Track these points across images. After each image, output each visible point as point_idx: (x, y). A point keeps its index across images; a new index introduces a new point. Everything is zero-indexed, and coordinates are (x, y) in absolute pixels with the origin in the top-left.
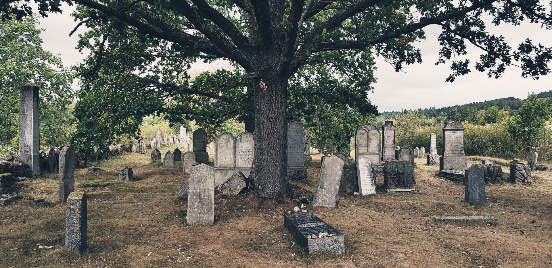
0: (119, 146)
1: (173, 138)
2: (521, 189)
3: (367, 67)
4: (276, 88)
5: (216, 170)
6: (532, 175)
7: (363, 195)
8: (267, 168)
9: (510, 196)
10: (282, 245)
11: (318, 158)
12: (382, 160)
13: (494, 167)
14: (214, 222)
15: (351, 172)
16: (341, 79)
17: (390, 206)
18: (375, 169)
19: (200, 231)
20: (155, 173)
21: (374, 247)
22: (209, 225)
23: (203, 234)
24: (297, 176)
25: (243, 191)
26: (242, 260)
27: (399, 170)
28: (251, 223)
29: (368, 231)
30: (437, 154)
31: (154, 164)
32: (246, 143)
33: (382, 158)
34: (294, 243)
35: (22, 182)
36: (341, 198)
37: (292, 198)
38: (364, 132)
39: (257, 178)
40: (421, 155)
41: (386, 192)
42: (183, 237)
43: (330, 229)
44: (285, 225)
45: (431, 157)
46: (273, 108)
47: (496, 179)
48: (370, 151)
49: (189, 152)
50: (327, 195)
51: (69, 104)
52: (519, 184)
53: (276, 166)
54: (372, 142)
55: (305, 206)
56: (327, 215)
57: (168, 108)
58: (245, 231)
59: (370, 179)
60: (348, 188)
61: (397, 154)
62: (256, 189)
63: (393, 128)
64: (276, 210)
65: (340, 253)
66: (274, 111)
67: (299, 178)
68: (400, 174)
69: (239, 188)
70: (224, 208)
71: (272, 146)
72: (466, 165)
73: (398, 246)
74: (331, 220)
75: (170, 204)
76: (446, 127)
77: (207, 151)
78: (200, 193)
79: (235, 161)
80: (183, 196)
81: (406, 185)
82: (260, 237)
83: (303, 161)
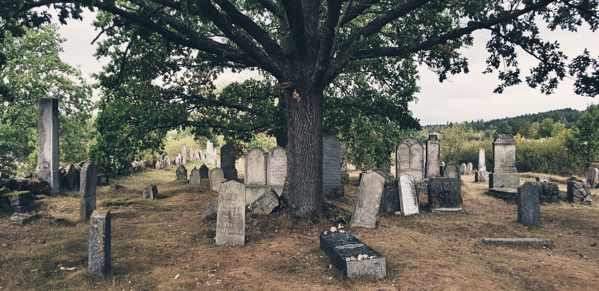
0: (142, 162)
1: (199, 153)
2: (580, 209)
3: (409, 75)
4: (311, 99)
5: (247, 187)
6: (592, 194)
7: (405, 215)
8: (301, 185)
9: (567, 216)
10: (318, 268)
11: (356, 175)
12: (425, 177)
13: (549, 184)
14: (245, 243)
15: (392, 190)
16: (381, 90)
17: (435, 227)
18: (419, 187)
19: (230, 253)
20: (181, 191)
21: (418, 270)
22: (239, 247)
23: (234, 255)
24: (333, 194)
25: (276, 210)
26: (276, 284)
27: (445, 187)
28: (284, 245)
29: (411, 253)
30: (486, 170)
31: (179, 181)
32: (278, 158)
33: (425, 175)
34: (331, 266)
35: (41, 200)
36: (381, 218)
37: (328, 218)
38: (405, 146)
39: (291, 197)
40: (469, 172)
41: (431, 211)
42: (212, 258)
43: (370, 251)
44: (321, 246)
45: (479, 174)
46: (307, 121)
47: (551, 197)
48: (413, 168)
49: (217, 169)
50: (366, 214)
51: (89, 118)
52: (577, 203)
53: (311, 183)
54: (415, 157)
55: (343, 227)
56: (366, 236)
57: (194, 121)
58: (278, 253)
59: (413, 198)
60: (388, 207)
61: (442, 171)
62: (289, 208)
63: (437, 142)
64: (311, 231)
65: (381, 276)
66: (309, 124)
67: (335, 196)
68: (445, 192)
69: (271, 208)
70: (255, 228)
71: (307, 162)
72: (519, 183)
73: (444, 270)
74: (371, 241)
75: (198, 223)
76: (497, 141)
77: (236, 168)
78: (229, 212)
79: (266, 178)
80: (212, 215)
81: (452, 204)
82: (295, 260)
83: (339, 178)
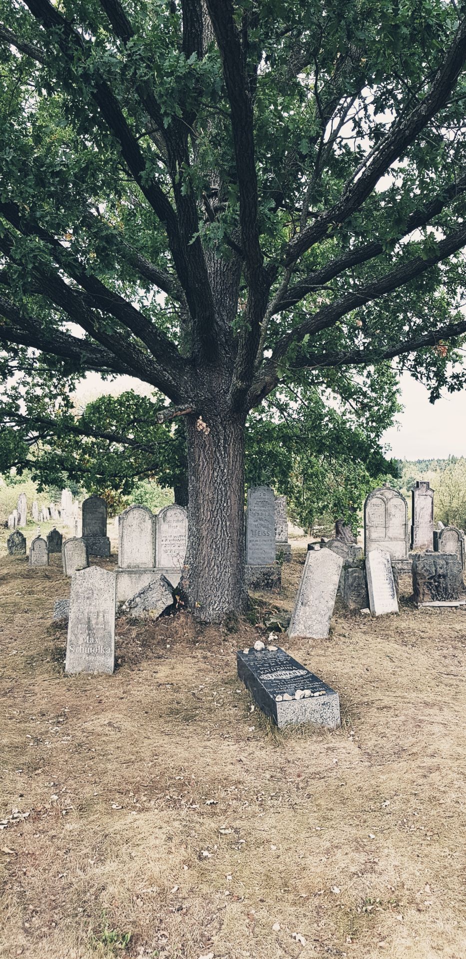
1: (49, 509)
4: (225, 431)
5: (122, 572)
7: (377, 615)
8: (209, 571)
10: (233, 711)
11: (303, 544)
12: (411, 548)
14: (115, 670)
15: (357, 574)
16: (343, 409)
17: (422, 634)
18: (399, 566)
19: (88, 687)
20: (14, 576)
21: (392, 712)
22: (104, 676)
23: (94, 692)
24: (263, 581)
25: (168, 610)
26: (161, 742)
27: (439, 569)
28: (179, 671)
29: (383, 681)
31: (12, 558)
32: (175, 524)
33: (411, 545)
34: (253, 707)
36: (339, 621)
37: (253, 622)
38: (379, 501)
39: (193, 589)
41: (417, 607)
42: (57, 698)
43: (314, 682)
44: (238, 673)
46: (220, 467)
48: (391, 535)
49: (75, 539)
50: (314, 617)
53: (225, 567)
54: (394, 519)
55: (276, 637)
56: (312, 653)
57: (38, 460)
58: (168, 686)
59: (389, 586)
60: (350, 601)
61: (436, 540)
62: (190, 608)
63: (430, 492)
64: (225, 645)
65: (332, 725)
66: (222, 471)
67: (267, 585)
68: (440, 576)
69: (161, 607)
70: (134, 641)
71: (219, 533)
73: (431, 711)
74: (319, 662)
75: (37, 635)
77: (108, 535)
78: (89, 618)
79: (155, 557)
80: (61, 621)
81: (450, 595)
82: (195, 697)
83: (273, 555)
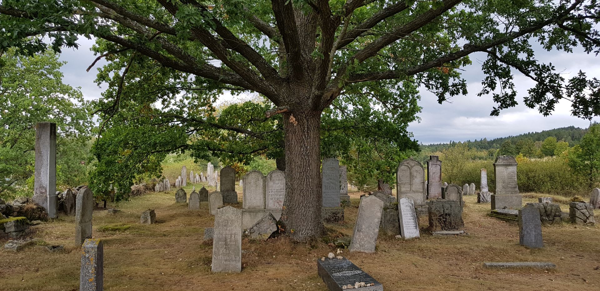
0: (141, 185)
1: (200, 176)
2: (583, 231)
3: (410, 96)
4: (308, 123)
5: (245, 211)
6: (595, 214)
7: (406, 239)
8: (299, 210)
9: (570, 238)
11: (357, 196)
12: (427, 198)
13: (552, 206)
14: (242, 270)
15: (392, 213)
17: (435, 251)
18: (419, 209)
19: (226, 280)
20: (179, 215)
22: (235, 274)
23: (229, 283)
24: (333, 218)
25: (274, 235)
27: (445, 210)
28: (281, 271)
29: (411, 279)
30: (489, 191)
31: (178, 204)
32: (277, 182)
33: (427, 196)
35: (37, 226)
36: (382, 242)
37: (327, 243)
38: (406, 168)
39: (289, 221)
40: (471, 192)
41: (432, 234)
42: (207, 286)
43: (367, 278)
44: (318, 273)
45: (481, 195)
46: (305, 145)
47: (554, 219)
48: (414, 190)
49: (216, 192)
50: (365, 239)
51: (88, 140)
52: (580, 224)
53: (309, 207)
54: (416, 179)
55: (341, 252)
56: (365, 262)
57: (193, 144)
58: (275, 280)
59: (413, 221)
60: (388, 230)
61: (443, 191)
62: (287, 233)
63: (439, 163)
64: (309, 256)
66: (306, 147)
67: (335, 220)
68: (446, 214)
69: (270, 233)
70: (253, 253)
71: (305, 186)
72: (521, 204)
74: (370, 267)
75: (194, 249)
76: (497, 162)
77: (236, 191)
78: (226, 238)
79: (265, 202)
80: (208, 241)
81: (453, 227)
82: (292, 287)
83: (339, 201)
